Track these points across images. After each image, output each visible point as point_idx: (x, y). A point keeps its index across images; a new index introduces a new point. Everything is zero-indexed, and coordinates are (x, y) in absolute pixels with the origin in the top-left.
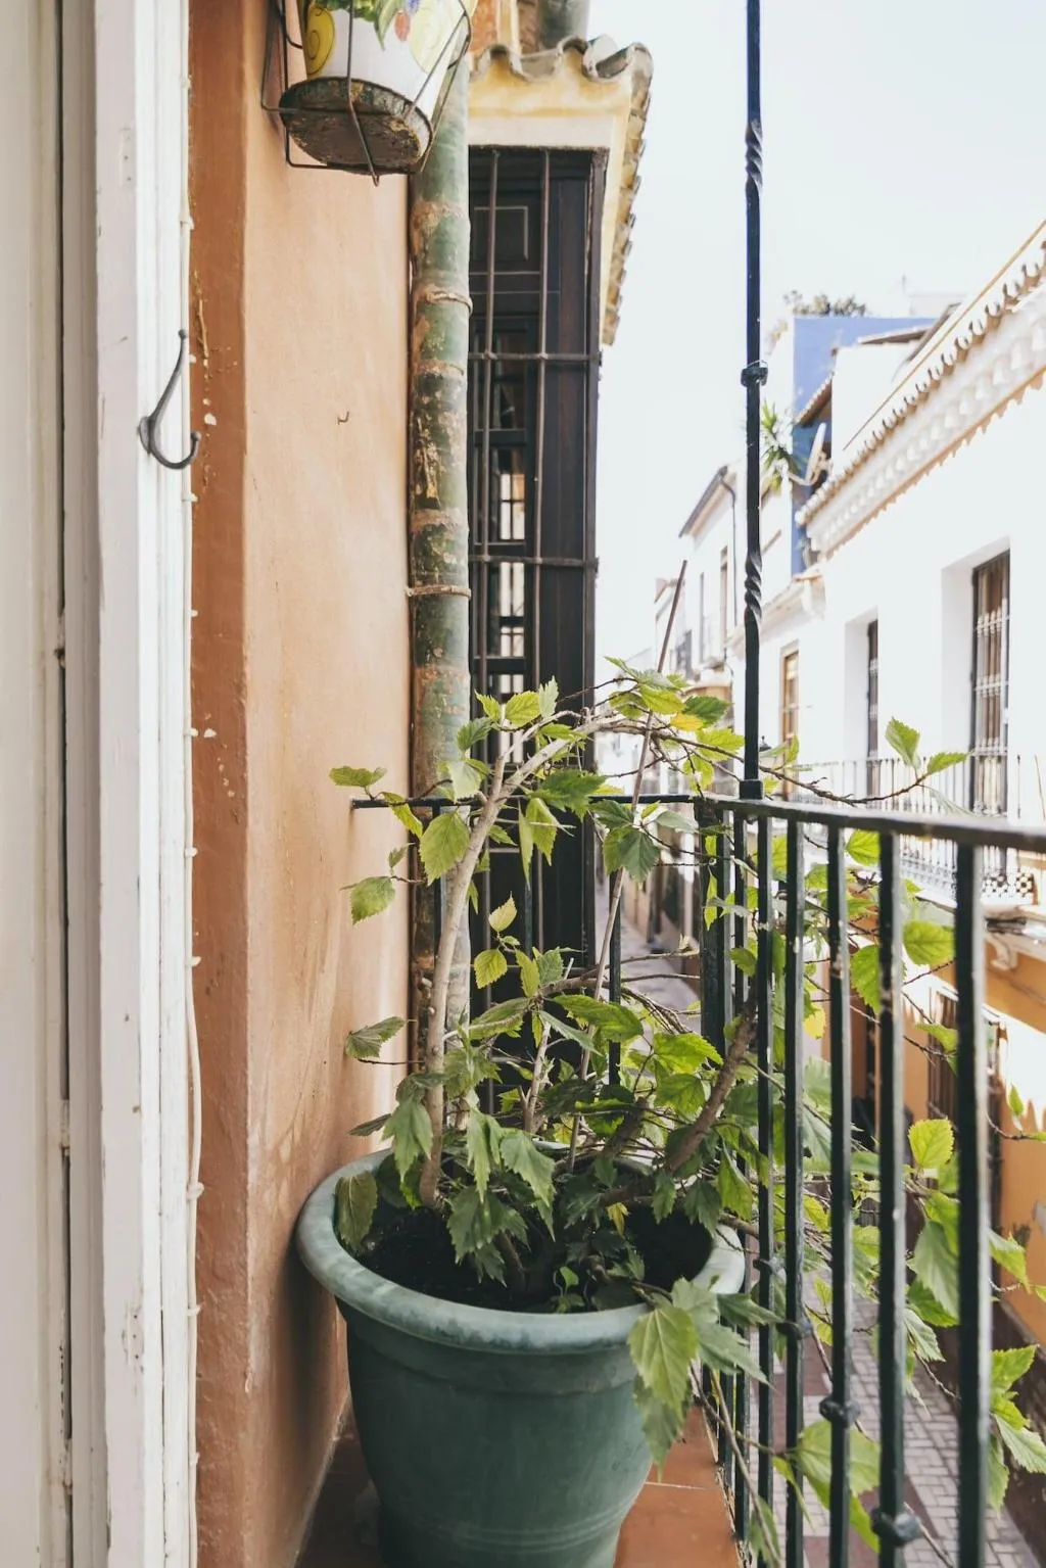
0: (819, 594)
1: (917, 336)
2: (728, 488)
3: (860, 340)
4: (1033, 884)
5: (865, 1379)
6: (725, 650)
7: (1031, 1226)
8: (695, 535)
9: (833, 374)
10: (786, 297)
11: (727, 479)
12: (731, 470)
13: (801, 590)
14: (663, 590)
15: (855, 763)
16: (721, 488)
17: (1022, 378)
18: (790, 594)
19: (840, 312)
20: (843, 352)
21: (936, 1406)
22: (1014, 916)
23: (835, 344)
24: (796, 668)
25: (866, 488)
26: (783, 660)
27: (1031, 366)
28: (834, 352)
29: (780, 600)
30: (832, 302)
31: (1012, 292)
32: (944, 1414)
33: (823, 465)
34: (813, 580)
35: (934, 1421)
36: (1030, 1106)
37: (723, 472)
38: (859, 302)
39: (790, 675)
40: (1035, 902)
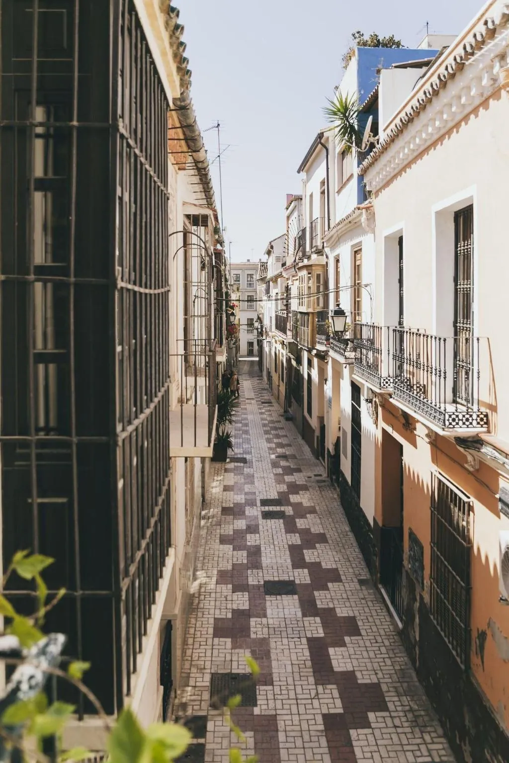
0: (372, 217)
1: (427, 64)
2: (324, 146)
3: (393, 65)
4: (487, 420)
5: (393, 714)
6: (323, 242)
7: (487, 632)
8: (307, 172)
9: (379, 83)
10: (354, 35)
11: (323, 141)
12: (325, 135)
13: (361, 214)
14: (291, 203)
15: (388, 328)
16: (320, 145)
17: (477, 102)
18: (354, 216)
19: (385, 45)
20: (383, 71)
21: (435, 731)
22: (475, 439)
23: (380, 66)
24: (360, 259)
25: (394, 157)
26: (353, 253)
27: (482, 95)
28: (379, 72)
29: (350, 219)
30: (381, 38)
31: (469, 49)
32: (439, 737)
33: (372, 139)
34: (367, 209)
35: (433, 743)
36: (487, 558)
37: (321, 136)
38: (396, 39)
39: (358, 263)
40: (489, 432)
